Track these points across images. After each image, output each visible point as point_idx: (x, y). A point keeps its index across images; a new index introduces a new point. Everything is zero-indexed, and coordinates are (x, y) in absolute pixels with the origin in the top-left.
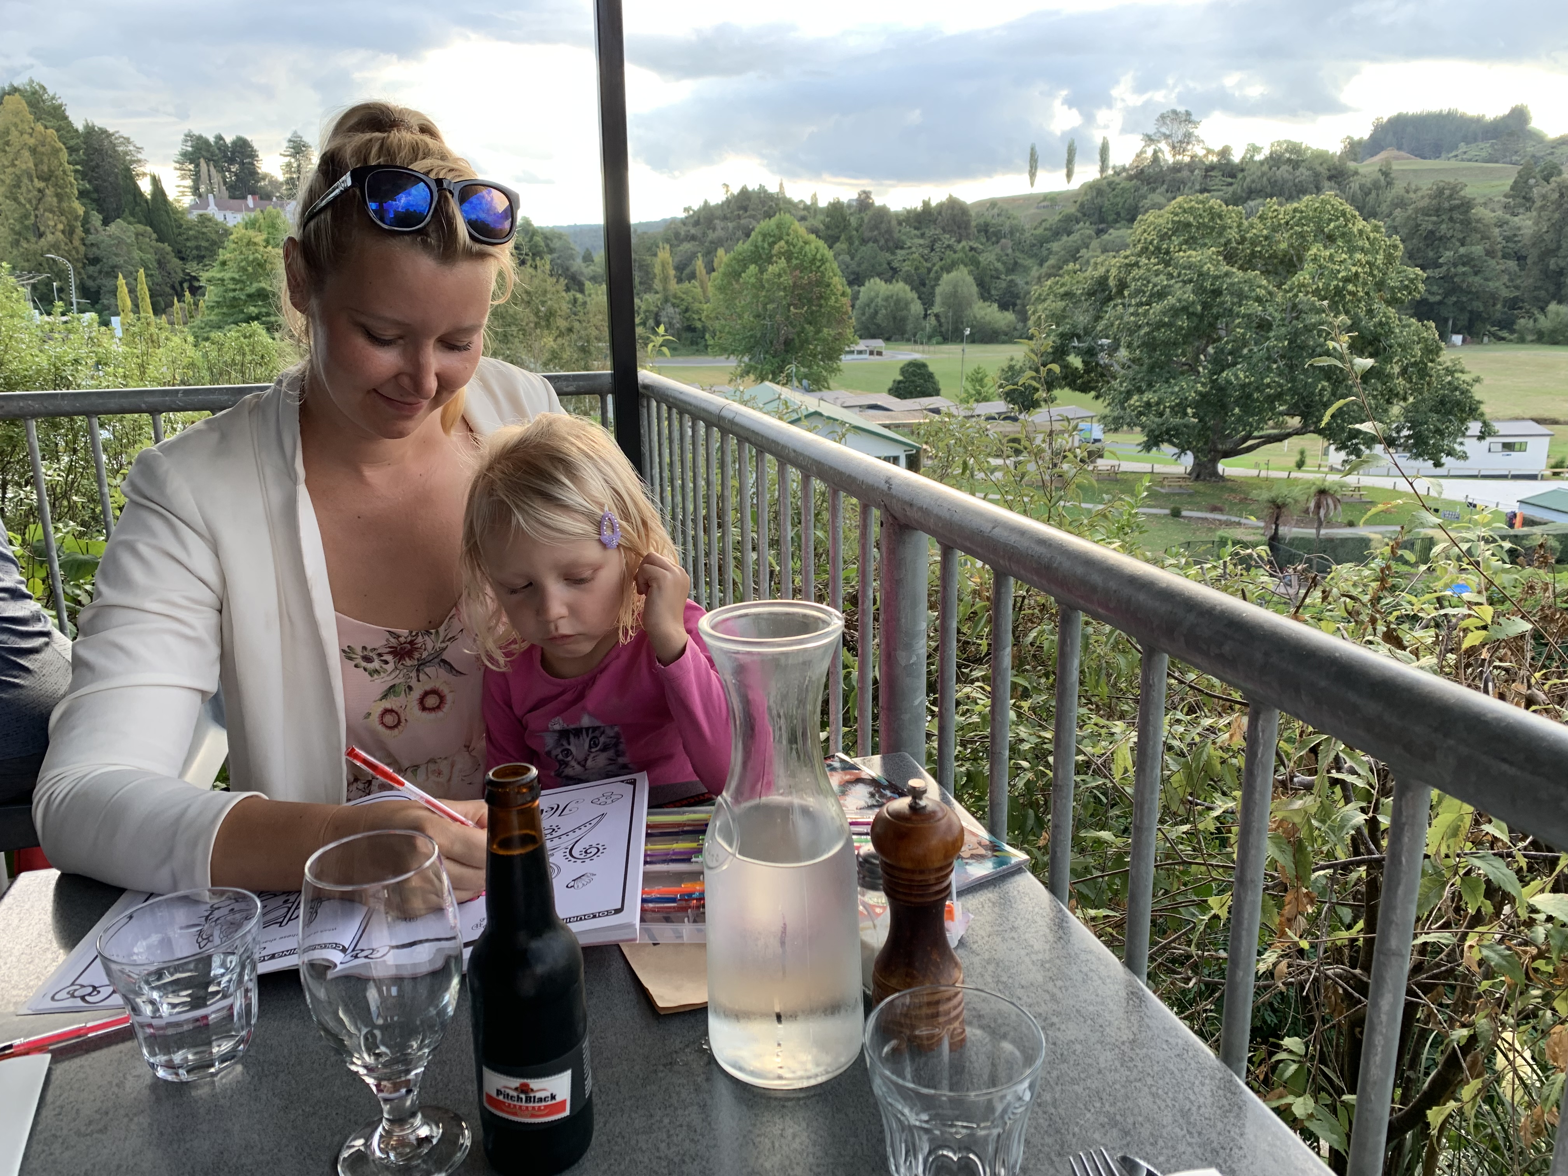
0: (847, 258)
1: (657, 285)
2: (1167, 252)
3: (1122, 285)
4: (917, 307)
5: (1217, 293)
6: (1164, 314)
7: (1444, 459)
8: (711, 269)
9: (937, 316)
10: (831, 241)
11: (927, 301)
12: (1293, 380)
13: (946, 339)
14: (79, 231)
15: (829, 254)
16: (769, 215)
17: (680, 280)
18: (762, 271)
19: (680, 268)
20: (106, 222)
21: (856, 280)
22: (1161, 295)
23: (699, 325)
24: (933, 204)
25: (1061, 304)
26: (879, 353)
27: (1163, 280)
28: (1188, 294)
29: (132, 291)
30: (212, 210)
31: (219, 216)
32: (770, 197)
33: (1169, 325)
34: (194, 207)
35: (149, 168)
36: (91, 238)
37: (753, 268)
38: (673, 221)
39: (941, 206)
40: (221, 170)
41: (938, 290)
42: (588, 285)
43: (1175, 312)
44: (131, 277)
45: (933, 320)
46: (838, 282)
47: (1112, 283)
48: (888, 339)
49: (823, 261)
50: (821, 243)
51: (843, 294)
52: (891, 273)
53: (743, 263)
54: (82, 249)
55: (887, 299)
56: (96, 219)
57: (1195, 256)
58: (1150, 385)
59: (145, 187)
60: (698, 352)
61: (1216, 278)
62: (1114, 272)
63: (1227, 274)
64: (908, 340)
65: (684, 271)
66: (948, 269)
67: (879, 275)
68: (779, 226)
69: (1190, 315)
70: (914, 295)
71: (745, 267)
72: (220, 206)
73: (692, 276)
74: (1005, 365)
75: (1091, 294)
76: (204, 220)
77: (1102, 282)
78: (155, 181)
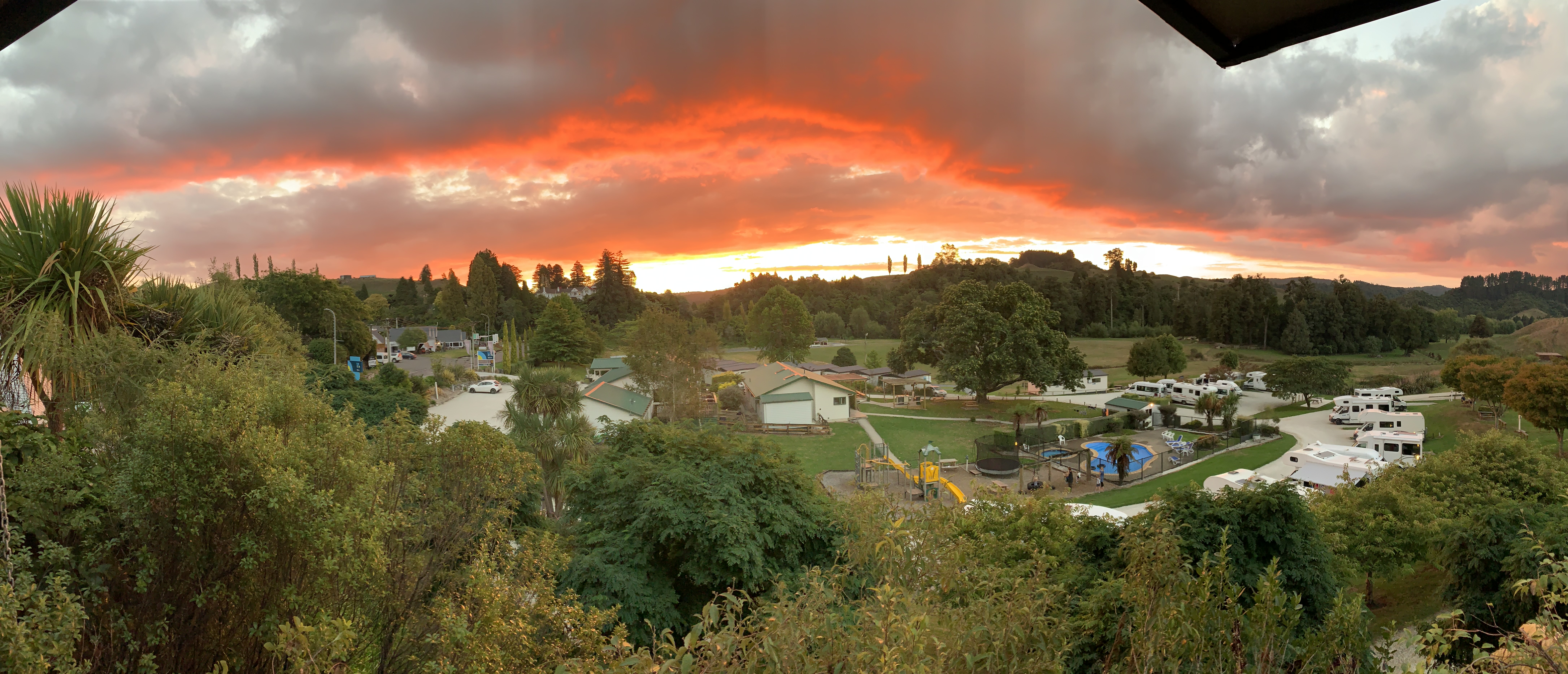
0: (808, 302)
1: (724, 317)
2: (961, 303)
3: (942, 317)
4: (842, 323)
5: (983, 321)
6: (962, 330)
7: (1076, 388)
8: (747, 309)
9: (851, 327)
10: (801, 295)
11: (846, 320)
12: (1018, 359)
13: (856, 337)
14: (496, 302)
15: (801, 301)
16: (771, 286)
17: (733, 314)
18: (770, 309)
19: (733, 309)
20: (506, 299)
21: (813, 311)
22: (960, 321)
23: (741, 333)
24: (847, 278)
25: (915, 325)
26: (826, 344)
27: (960, 316)
28: (971, 322)
29: (509, 326)
30: (544, 293)
31: (546, 295)
32: (771, 277)
33: (964, 335)
34: (538, 292)
35: (523, 278)
36: (500, 306)
37: (766, 309)
38: (730, 289)
39: (850, 280)
40: (549, 278)
41: (851, 316)
42: (694, 318)
43: (968, 329)
44: (509, 320)
45: (849, 328)
46: (806, 313)
47: (937, 316)
48: (829, 337)
49: (798, 304)
50: (798, 297)
51: (809, 319)
52: (830, 309)
53: (762, 306)
54: (496, 310)
55: (827, 320)
56: (502, 297)
57: (973, 305)
58: (958, 361)
59: (520, 285)
60: (741, 345)
61: (982, 315)
62: (937, 312)
63: (986, 314)
64: (839, 338)
65: (735, 310)
66: (856, 306)
67: (824, 309)
68: (777, 290)
69: (974, 331)
70: (840, 318)
71: (763, 308)
72: (547, 292)
73: (739, 312)
74: (890, 351)
75: (927, 321)
76: (541, 297)
77: (932, 316)
78: (524, 283)
